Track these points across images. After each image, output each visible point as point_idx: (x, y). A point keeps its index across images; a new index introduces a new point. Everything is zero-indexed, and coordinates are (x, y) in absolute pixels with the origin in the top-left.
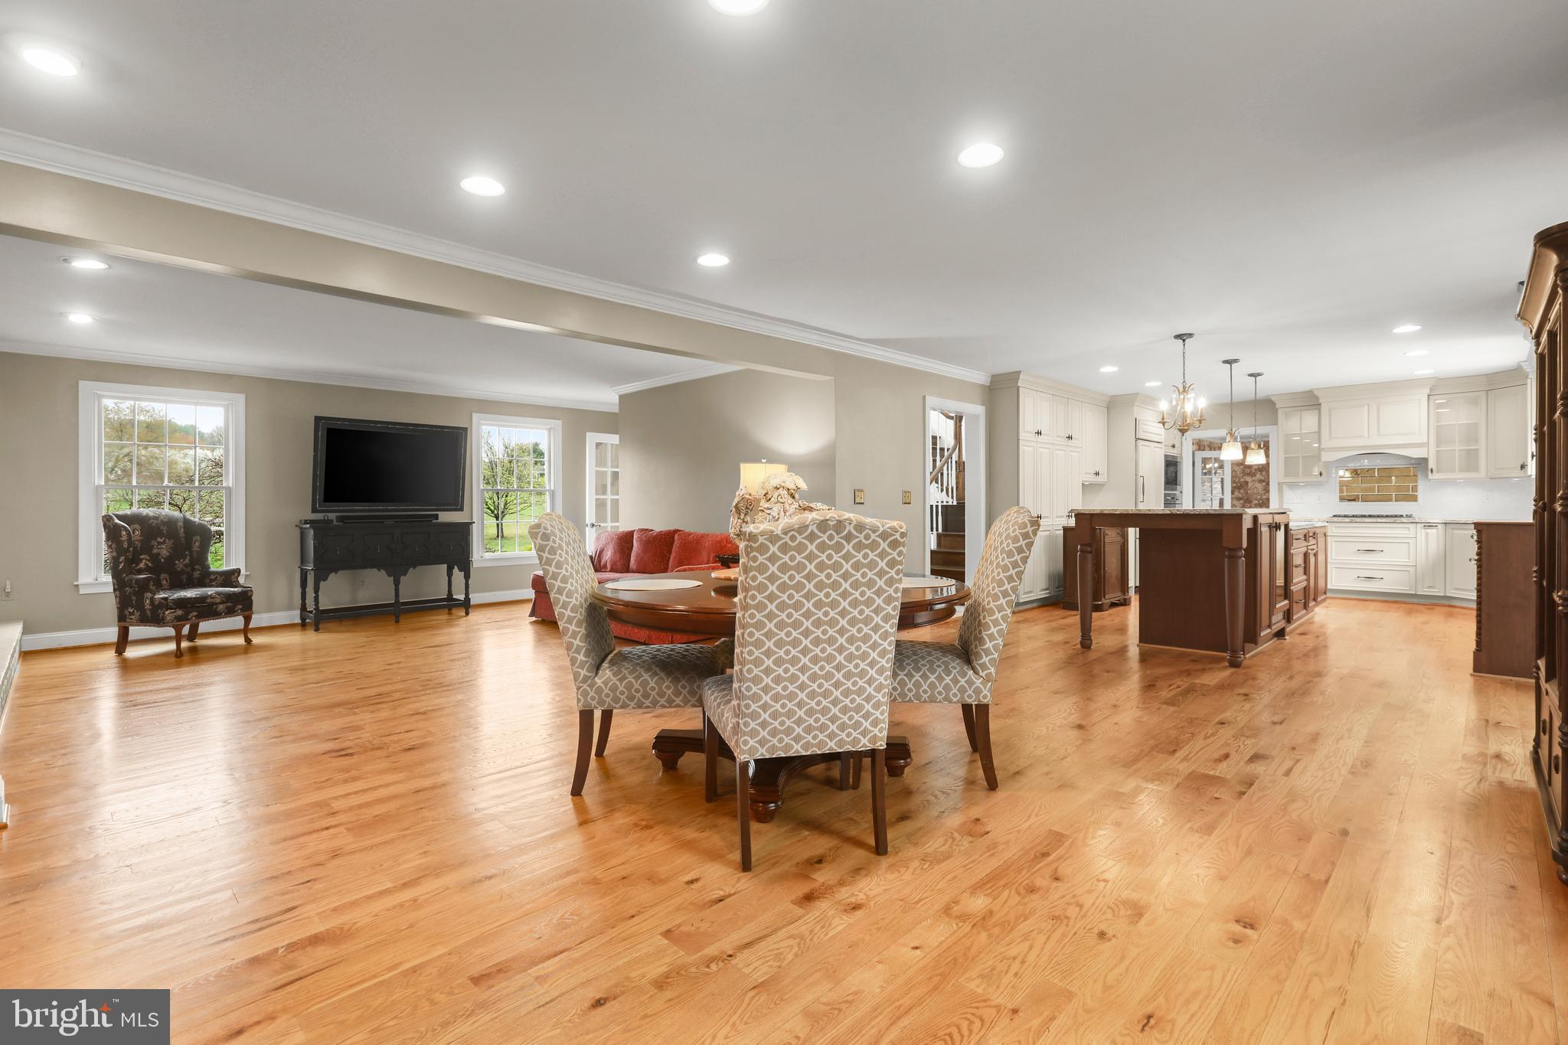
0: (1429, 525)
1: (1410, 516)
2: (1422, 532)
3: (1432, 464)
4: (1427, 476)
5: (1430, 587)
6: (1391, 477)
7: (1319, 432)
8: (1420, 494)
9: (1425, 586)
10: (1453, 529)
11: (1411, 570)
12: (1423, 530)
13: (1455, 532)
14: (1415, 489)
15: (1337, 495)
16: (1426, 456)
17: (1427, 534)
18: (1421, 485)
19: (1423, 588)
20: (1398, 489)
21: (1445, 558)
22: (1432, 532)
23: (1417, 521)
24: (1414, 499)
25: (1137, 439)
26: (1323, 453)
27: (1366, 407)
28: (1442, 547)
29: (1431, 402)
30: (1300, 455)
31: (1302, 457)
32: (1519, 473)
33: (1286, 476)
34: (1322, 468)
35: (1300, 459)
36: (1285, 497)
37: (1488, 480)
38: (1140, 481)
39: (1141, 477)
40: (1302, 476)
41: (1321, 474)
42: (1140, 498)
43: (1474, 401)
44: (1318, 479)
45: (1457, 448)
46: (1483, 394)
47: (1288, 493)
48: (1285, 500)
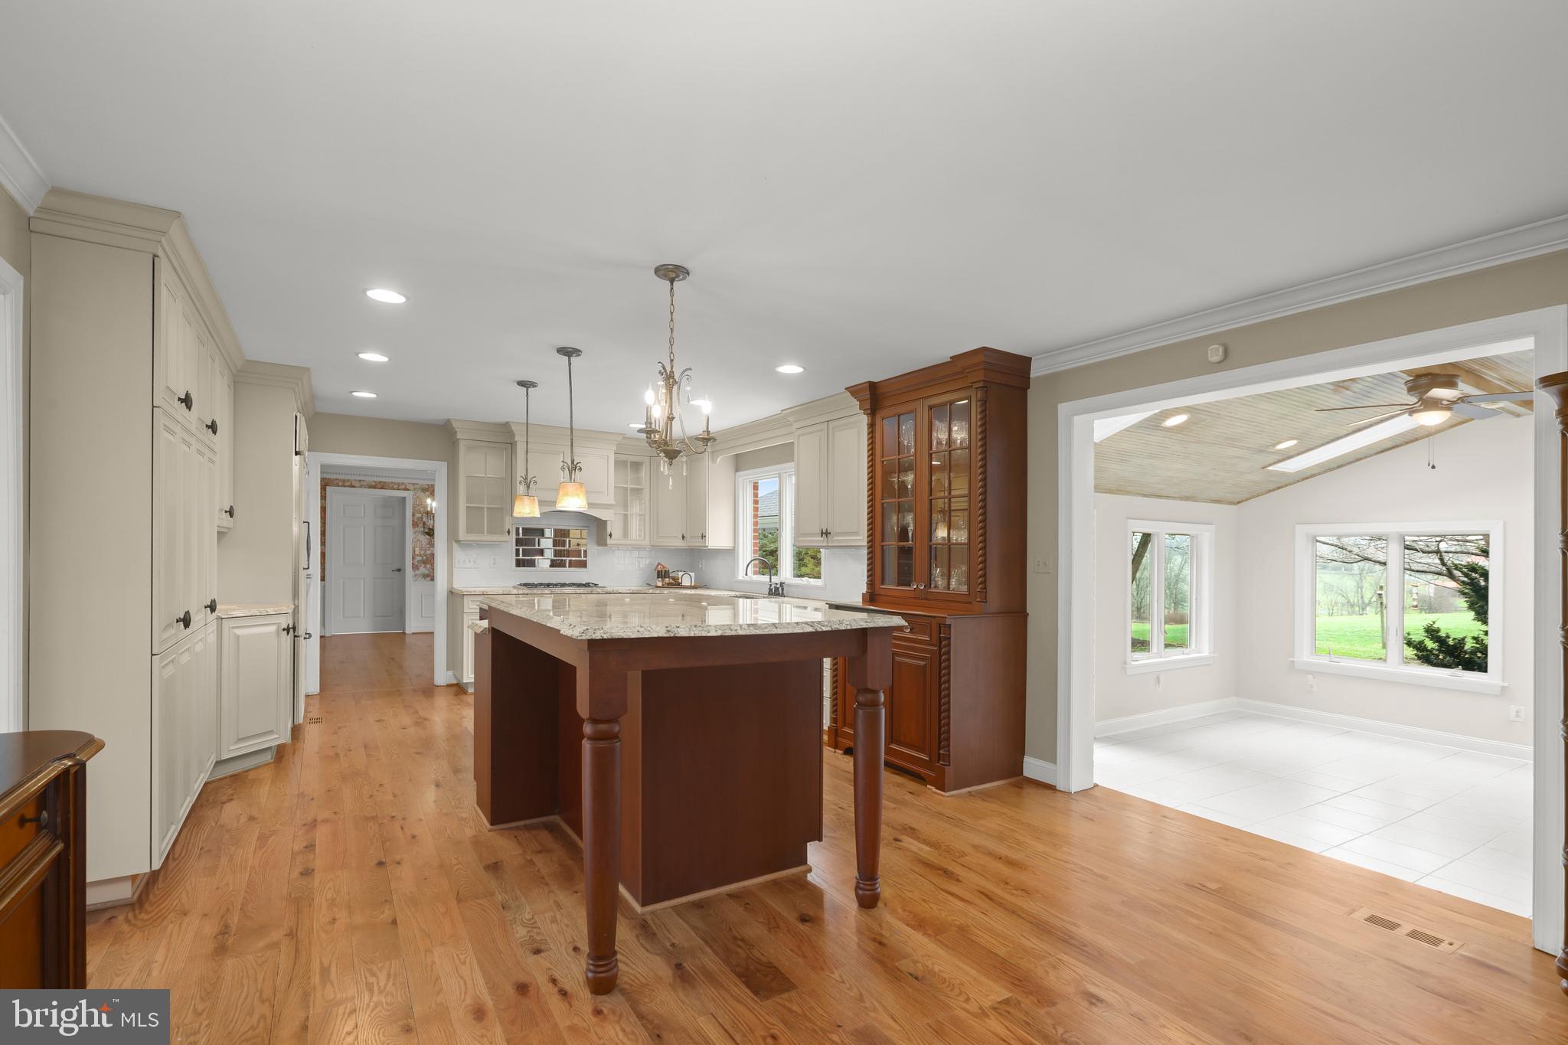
1: (597, 585)
3: (611, 528)
6: (565, 540)
8: (589, 559)
14: (585, 554)
15: (514, 559)
18: (590, 549)
24: (584, 564)
25: (297, 454)
30: (485, 506)
31: (488, 508)
32: (679, 543)
33: (468, 532)
34: (509, 524)
35: (485, 510)
36: (455, 560)
37: (649, 547)
38: (302, 530)
39: (304, 523)
40: (487, 533)
41: (509, 532)
42: (303, 562)
43: (637, 466)
44: (505, 538)
45: (628, 513)
46: (647, 460)
47: (459, 554)
48: (456, 564)
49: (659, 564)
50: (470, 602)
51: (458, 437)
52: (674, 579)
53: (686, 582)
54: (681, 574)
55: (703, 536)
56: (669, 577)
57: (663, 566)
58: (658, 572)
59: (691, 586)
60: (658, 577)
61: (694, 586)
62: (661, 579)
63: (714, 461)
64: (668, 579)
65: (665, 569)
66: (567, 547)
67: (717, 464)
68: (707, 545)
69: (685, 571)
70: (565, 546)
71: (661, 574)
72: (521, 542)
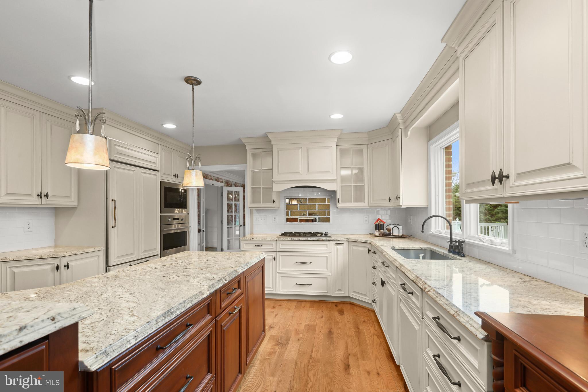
0: (339, 243)
1: (326, 235)
2: (335, 247)
3: (338, 196)
4: (336, 204)
5: (339, 290)
6: (315, 205)
7: (272, 169)
8: (331, 217)
9: (337, 290)
10: (353, 245)
11: (328, 277)
12: (335, 246)
13: (354, 248)
14: (329, 213)
15: (286, 217)
16: (335, 190)
17: (337, 249)
18: (332, 210)
19: (335, 291)
20: (320, 213)
21: (349, 268)
22: (340, 247)
23: (332, 239)
24: (328, 220)
26: (274, 185)
27: (301, 150)
28: (346, 258)
29: (338, 149)
30: (261, 187)
31: (263, 188)
32: (387, 204)
33: (252, 203)
34: (274, 197)
35: (261, 189)
36: (255, 219)
37: (369, 208)
38: (111, 205)
39: (112, 200)
40: (263, 203)
41: (274, 202)
42: (111, 223)
43: (360, 152)
44: (272, 205)
45: (352, 185)
46: (365, 147)
47: (256, 215)
48: (255, 221)
49: (379, 219)
50: (244, 244)
51: (246, 148)
52: (389, 230)
53: (395, 233)
54: (391, 227)
55: (398, 198)
56: (383, 229)
57: (379, 221)
58: (376, 225)
59: (399, 236)
60: (376, 229)
61: (401, 236)
62: (379, 231)
63: (406, 136)
64: (382, 231)
65: (382, 223)
66: (317, 210)
67: (408, 138)
68: (401, 204)
69: (395, 224)
70: (316, 209)
71: (379, 226)
72: (289, 207)
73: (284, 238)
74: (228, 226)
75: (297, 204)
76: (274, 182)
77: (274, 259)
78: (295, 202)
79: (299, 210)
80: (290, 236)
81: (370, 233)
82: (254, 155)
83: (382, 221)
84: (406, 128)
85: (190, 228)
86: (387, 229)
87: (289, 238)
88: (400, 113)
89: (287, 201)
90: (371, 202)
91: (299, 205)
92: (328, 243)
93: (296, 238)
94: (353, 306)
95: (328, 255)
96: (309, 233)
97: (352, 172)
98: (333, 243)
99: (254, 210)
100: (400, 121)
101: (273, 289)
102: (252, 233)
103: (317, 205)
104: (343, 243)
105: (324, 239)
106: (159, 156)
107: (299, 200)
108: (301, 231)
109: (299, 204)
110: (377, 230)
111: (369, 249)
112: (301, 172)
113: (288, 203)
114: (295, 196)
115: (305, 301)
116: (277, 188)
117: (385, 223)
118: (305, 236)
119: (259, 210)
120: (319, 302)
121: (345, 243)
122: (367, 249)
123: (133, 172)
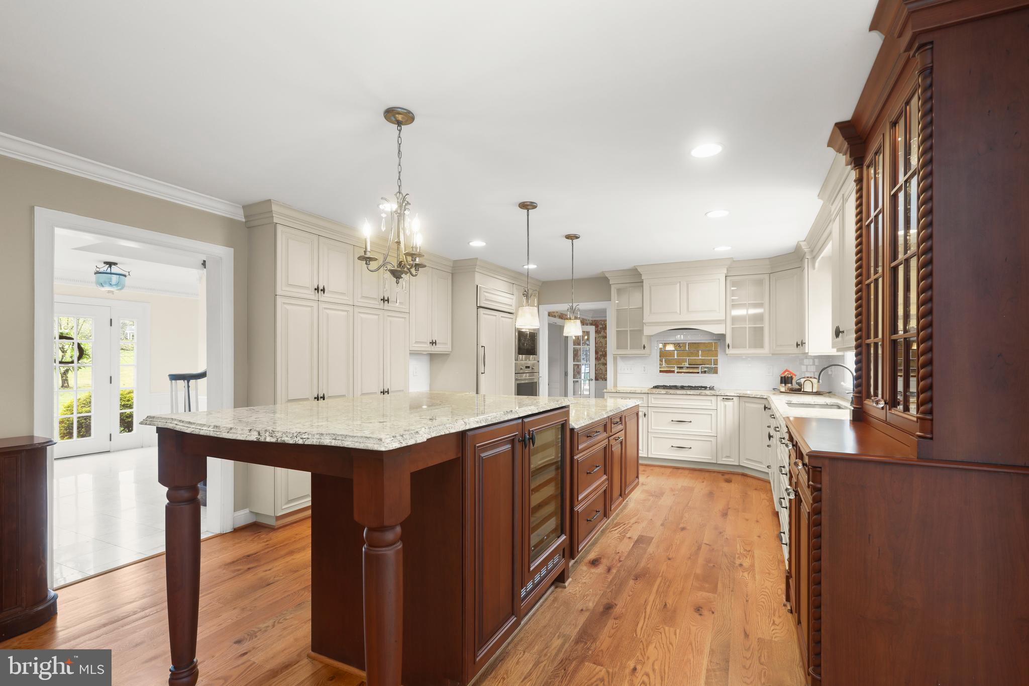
0: (727, 398)
1: (711, 388)
2: (721, 404)
3: (728, 340)
4: (725, 351)
5: (727, 457)
6: (698, 351)
7: (642, 308)
8: (720, 367)
9: (724, 456)
10: (745, 402)
11: (712, 440)
12: (722, 402)
13: (747, 405)
14: (716, 362)
15: (658, 368)
16: (724, 333)
17: (725, 406)
18: (721, 358)
19: (722, 458)
20: (703, 362)
21: (739, 428)
22: (729, 403)
23: (718, 393)
24: (715, 371)
25: (478, 307)
26: (645, 328)
27: (678, 285)
28: (736, 417)
29: (728, 281)
30: (628, 329)
31: (630, 331)
32: (795, 351)
33: (616, 349)
34: (644, 341)
35: (629, 332)
36: (619, 368)
37: (771, 355)
38: (481, 351)
39: (482, 347)
40: (630, 349)
41: (644, 347)
42: (481, 369)
43: (760, 283)
44: (642, 351)
45: (747, 326)
46: (767, 277)
47: (621, 364)
48: (619, 371)
51: (611, 283)
52: (800, 384)
53: (808, 388)
54: (803, 380)
55: (803, 344)
56: (792, 383)
57: (787, 372)
58: (782, 378)
59: (812, 392)
60: (781, 383)
61: (816, 392)
62: (785, 385)
63: (814, 268)
64: (790, 385)
65: (790, 376)
66: (700, 358)
67: (816, 270)
68: (807, 351)
69: (808, 377)
70: (699, 356)
71: (785, 380)
72: (663, 354)
73: (657, 391)
74: (575, 380)
75: (674, 351)
76: (645, 324)
77: (645, 415)
78: (670, 348)
79: (676, 357)
80: (664, 389)
81: (774, 389)
82: (619, 291)
83: (791, 373)
84: (814, 258)
85: (540, 378)
86: (797, 383)
87: (663, 391)
88: (805, 241)
89: (661, 346)
90: (774, 347)
91: (676, 352)
92: (714, 398)
93: (672, 391)
94: (746, 477)
95: (714, 413)
96: (689, 386)
97: (747, 311)
98: (720, 398)
99: (618, 357)
100: (805, 250)
101: (643, 451)
102: (615, 385)
103: (700, 351)
104: (733, 399)
105: (708, 393)
106: (514, 297)
107: (678, 345)
108: (679, 384)
109: (677, 350)
110: (783, 385)
111: (765, 406)
112: (678, 312)
113: (662, 348)
114: (672, 339)
115: (683, 469)
116: (648, 331)
117: (795, 375)
118: (684, 389)
119: (624, 357)
120: (701, 470)
121: (735, 399)
122: (763, 406)
123: (495, 317)
